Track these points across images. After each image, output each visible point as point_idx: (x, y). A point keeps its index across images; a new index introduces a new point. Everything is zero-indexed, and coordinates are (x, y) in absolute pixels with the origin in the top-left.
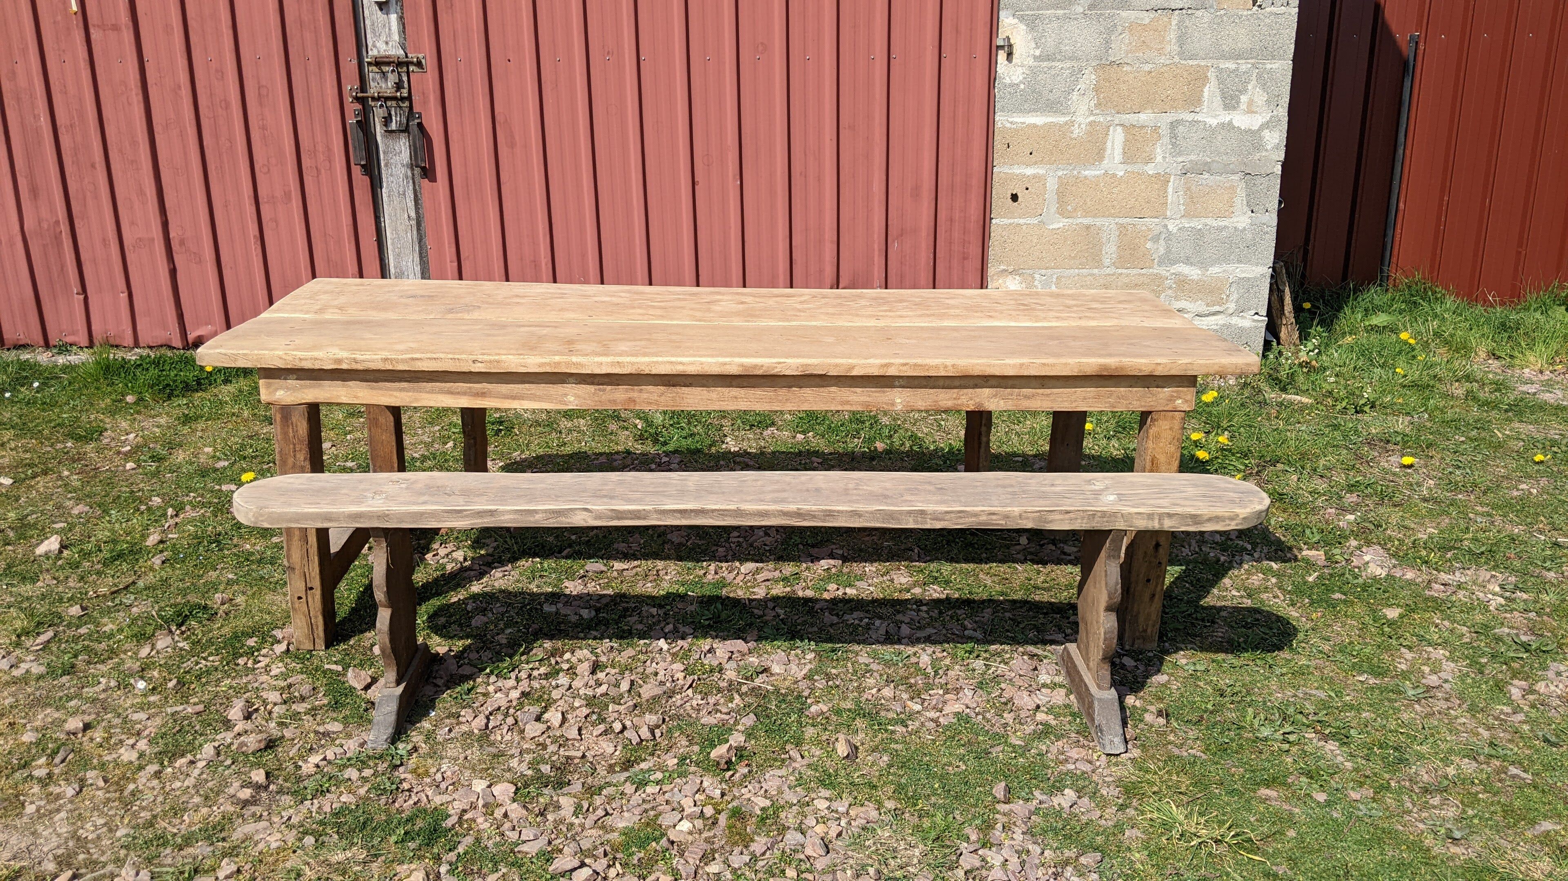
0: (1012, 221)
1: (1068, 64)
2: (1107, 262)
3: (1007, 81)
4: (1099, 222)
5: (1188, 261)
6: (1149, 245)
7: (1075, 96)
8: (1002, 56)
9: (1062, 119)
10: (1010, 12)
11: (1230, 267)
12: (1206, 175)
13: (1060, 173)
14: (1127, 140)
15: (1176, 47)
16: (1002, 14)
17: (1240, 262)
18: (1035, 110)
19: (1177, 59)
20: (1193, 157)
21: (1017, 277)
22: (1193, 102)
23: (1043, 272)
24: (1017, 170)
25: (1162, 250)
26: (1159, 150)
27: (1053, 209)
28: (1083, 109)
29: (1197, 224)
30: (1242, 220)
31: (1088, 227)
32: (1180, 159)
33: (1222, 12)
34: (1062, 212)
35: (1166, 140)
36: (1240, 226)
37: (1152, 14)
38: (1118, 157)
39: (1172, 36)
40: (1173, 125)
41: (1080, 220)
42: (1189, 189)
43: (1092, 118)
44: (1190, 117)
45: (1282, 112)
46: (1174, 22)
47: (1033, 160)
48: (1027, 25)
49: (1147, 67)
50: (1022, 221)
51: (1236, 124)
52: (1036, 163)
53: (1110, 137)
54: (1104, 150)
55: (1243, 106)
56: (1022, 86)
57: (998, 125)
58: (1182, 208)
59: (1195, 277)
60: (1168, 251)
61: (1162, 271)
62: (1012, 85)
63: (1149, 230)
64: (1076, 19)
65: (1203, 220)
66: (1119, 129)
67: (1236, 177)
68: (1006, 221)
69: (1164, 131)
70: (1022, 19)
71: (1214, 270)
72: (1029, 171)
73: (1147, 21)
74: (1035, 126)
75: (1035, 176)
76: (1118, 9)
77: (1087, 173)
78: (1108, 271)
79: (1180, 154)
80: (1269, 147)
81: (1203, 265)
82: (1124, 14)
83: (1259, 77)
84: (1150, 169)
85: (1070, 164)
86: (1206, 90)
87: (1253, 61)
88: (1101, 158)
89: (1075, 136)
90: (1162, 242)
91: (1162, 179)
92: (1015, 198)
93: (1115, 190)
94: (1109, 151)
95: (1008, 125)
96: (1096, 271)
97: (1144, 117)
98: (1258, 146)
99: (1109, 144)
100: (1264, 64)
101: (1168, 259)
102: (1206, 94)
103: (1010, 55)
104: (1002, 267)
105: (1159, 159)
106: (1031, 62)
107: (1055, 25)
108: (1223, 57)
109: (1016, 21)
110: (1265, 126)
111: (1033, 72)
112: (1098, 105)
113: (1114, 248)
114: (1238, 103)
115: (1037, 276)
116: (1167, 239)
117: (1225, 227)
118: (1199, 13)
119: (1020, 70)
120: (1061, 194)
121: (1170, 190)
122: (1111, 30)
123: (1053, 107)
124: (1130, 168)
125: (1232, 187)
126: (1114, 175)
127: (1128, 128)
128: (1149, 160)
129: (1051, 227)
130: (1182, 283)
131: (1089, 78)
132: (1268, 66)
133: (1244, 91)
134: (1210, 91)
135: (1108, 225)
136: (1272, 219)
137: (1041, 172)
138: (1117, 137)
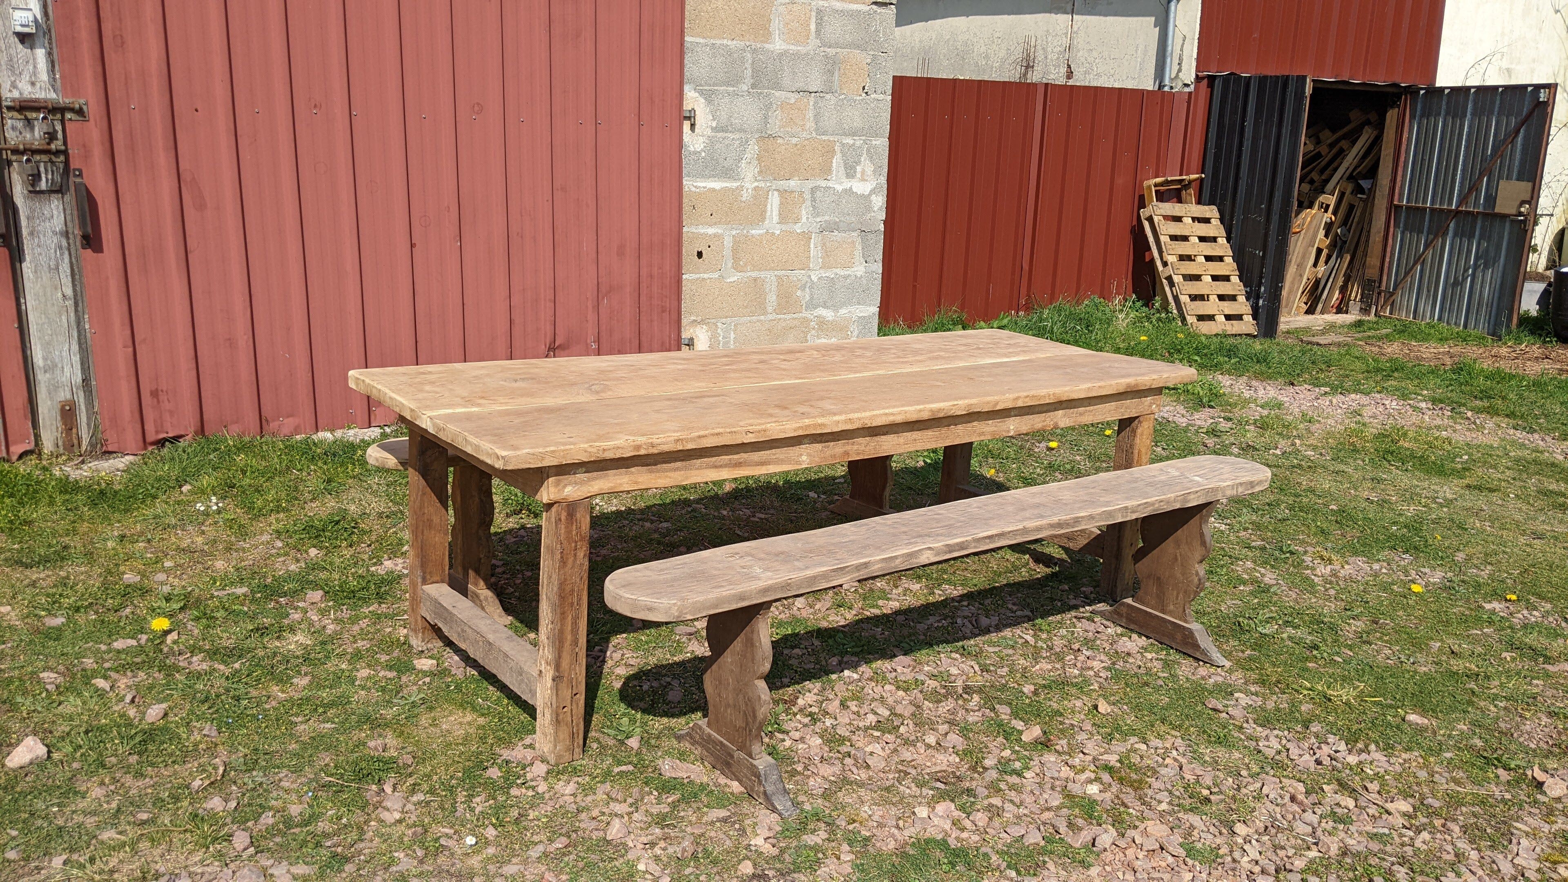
0: (698, 276)
1: (737, 136)
2: (770, 309)
3: (692, 149)
4: (763, 274)
5: (825, 307)
6: (799, 293)
7: (743, 164)
8: (686, 125)
9: (735, 185)
10: (692, 86)
11: (852, 309)
12: (836, 233)
13: (734, 232)
14: (781, 203)
15: (813, 124)
16: (686, 88)
17: (859, 304)
18: (714, 176)
19: (814, 134)
20: (827, 218)
21: (704, 327)
22: (826, 171)
23: (724, 320)
24: (702, 230)
25: (808, 298)
26: (804, 212)
27: (730, 265)
28: (750, 176)
29: (830, 274)
30: (859, 270)
31: (755, 280)
32: (818, 220)
33: (843, 96)
34: (736, 268)
35: (809, 203)
36: (859, 274)
37: (796, 96)
38: (776, 219)
39: (810, 114)
40: (813, 190)
41: (749, 274)
42: (824, 244)
43: (756, 184)
44: (823, 184)
45: (883, 180)
46: (812, 103)
47: (714, 220)
48: (705, 99)
49: (794, 140)
50: (706, 276)
51: (854, 190)
52: (715, 224)
53: (770, 201)
54: (765, 211)
55: (859, 175)
56: (703, 154)
57: (686, 189)
58: (820, 260)
59: (830, 318)
60: (812, 298)
61: (806, 314)
62: (695, 153)
63: (799, 280)
64: (742, 96)
65: (835, 270)
66: (776, 193)
67: (855, 234)
68: (694, 276)
69: (807, 196)
70: (701, 92)
71: (843, 311)
72: (711, 231)
73: (792, 101)
74: (714, 190)
75: (715, 235)
76: (773, 89)
77: (753, 232)
78: (770, 317)
79: (818, 215)
80: (876, 209)
81: (835, 308)
82: (778, 94)
83: (868, 150)
84: (798, 228)
85: (741, 224)
86: (834, 161)
87: (864, 138)
88: (763, 219)
89: (744, 199)
90: (807, 289)
91: (806, 237)
92: (700, 255)
93: (774, 247)
94: (768, 214)
95: (693, 189)
96: (762, 317)
97: (793, 183)
98: (869, 208)
99: (769, 206)
100: (871, 141)
101: (812, 305)
102: (834, 165)
103: (693, 126)
104: (693, 318)
105: (804, 219)
106: (709, 132)
107: (727, 100)
108: (845, 134)
109: (697, 94)
110: (873, 191)
111: (711, 141)
112: (760, 172)
113: (775, 297)
114: (855, 172)
115: (719, 325)
116: (811, 288)
117: (849, 275)
118: (828, 96)
119: (701, 139)
120: (735, 251)
121: (812, 246)
122: (768, 107)
123: (728, 173)
124: (784, 227)
125: (853, 242)
126: (773, 234)
127: (782, 193)
128: (797, 220)
129: (728, 280)
130: (822, 323)
131: (753, 148)
132: (874, 143)
133: (858, 163)
134: (837, 161)
135: (770, 277)
136: (878, 268)
137: (720, 231)
138: (774, 201)
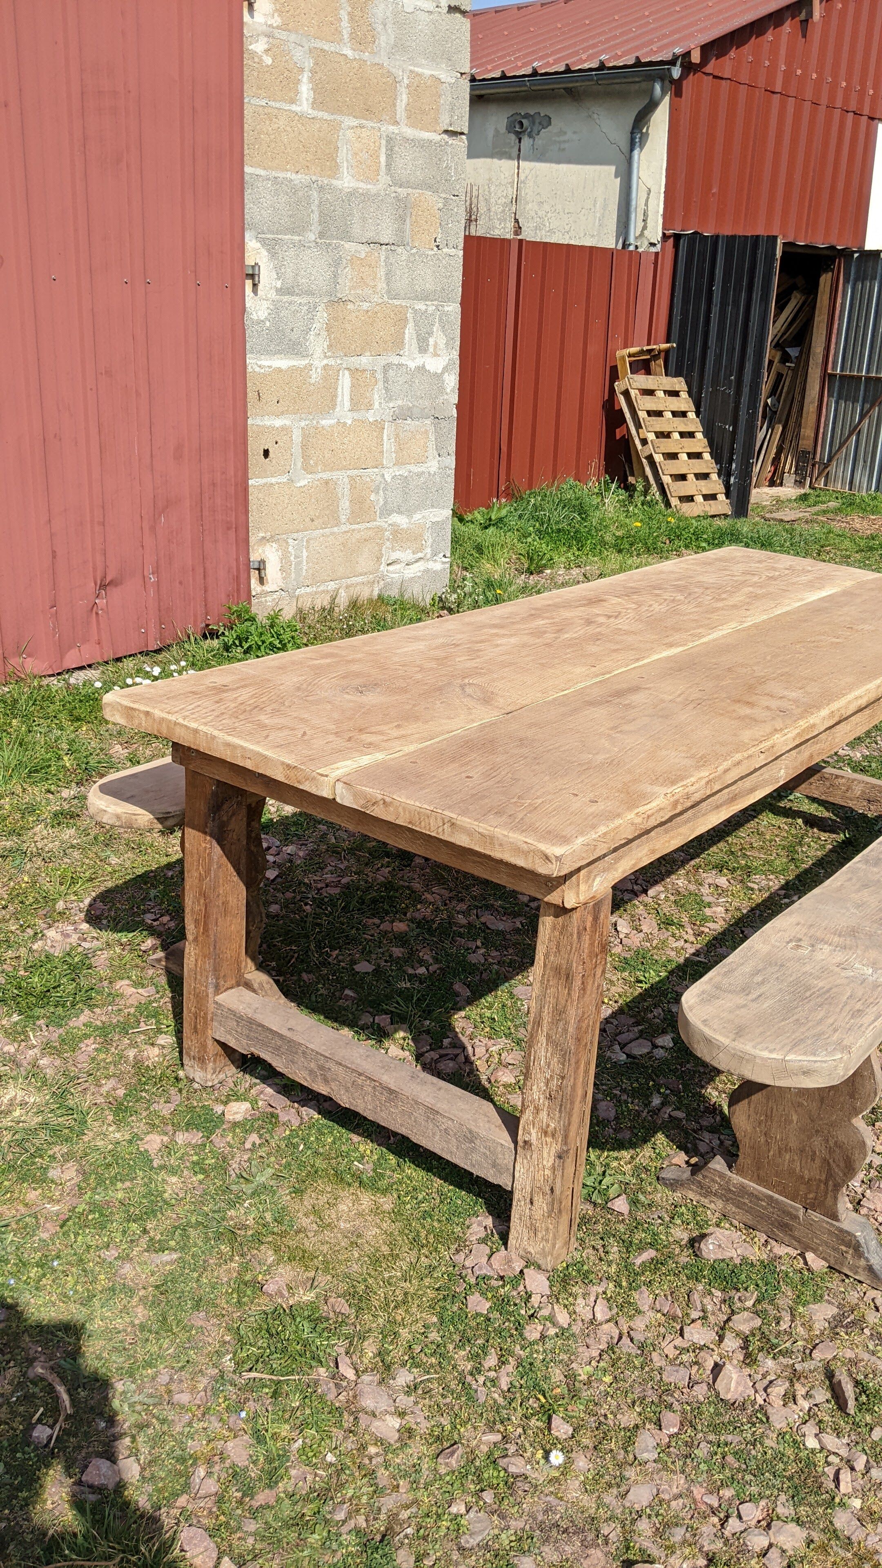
0: (264, 481)
1: (304, 300)
2: (343, 518)
3: (254, 317)
4: (335, 475)
5: (400, 512)
6: (373, 497)
7: (311, 337)
8: (249, 283)
9: (303, 363)
10: (253, 233)
11: (426, 513)
12: (409, 421)
13: (303, 424)
14: (353, 386)
15: (384, 285)
16: (247, 235)
17: (433, 506)
18: (279, 352)
19: (386, 298)
20: (400, 402)
21: (274, 545)
22: (398, 344)
23: (295, 536)
24: (268, 421)
25: (382, 502)
26: (376, 396)
27: (299, 464)
28: (318, 352)
29: (403, 472)
30: (433, 465)
31: (327, 483)
32: (391, 405)
33: (414, 251)
34: (308, 469)
35: (380, 384)
36: (433, 470)
37: (365, 248)
38: (347, 405)
39: (382, 272)
40: (386, 368)
41: (320, 475)
42: (397, 435)
43: (325, 362)
44: (396, 360)
45: (455, 354)
46: (383, 258)
47: (280, 410)
48: (268, 251)
49: (365, 306)
50: (273, 480)
51: (427, 368)
52: (282, 413)
53: (340, 382)
54: (336, 396)
55: (431, 349)
56: (268, 324)
57: (249, 369)
58: (394, 455)
59: (405, 526)
60: (386, 503)
61: (380, 522)
62: (259, 322)
63: (372, 481)
64: (309, 247)
65: (409, 467)
66: (347, 373)
67: (428, 422)
68: (261, 481)
69: (380, 376)
70: (264, 242)
71: (417, 516)
72: (278, 423)
73: (363, 255)
74: (279, 370)
75: (283, 428)
76: (342, 239)
77: (323, 422)
78: (344, 528)
79: (391, 399)
80: (448, 391)
81: (410, 513)
82: (347, 245)
83: (440, 319)
84: (371, 416)
85: (310, 413)
86: (407, 331)
87: (436, 303)
88: (334, 407)
89: (312, 381)
90: (381, 492)
91: (379, 426)
92: (266, 453)
93: (346, 441)
94: (339, 399)
95: (257, 369)
96: (335, 529)
97: (365, 361)
98: (441, 390)
99: (340, 390)
100: (442, 306)
101: (386, 511)
102: (407, 336)
103: (255, 285)
104: (261, 535)
105: (376, 405)
106: (273, 295)
107: (292, 252)
108: (417, 298)
109: (258, 245)
110: (445, 369)
111: (276, 308)
112: (330, 346)
113: (348, 504)
114: (428, 345)
115: (290, 541)
116: (385, 489)
117: (423, 473)
118: (400, 250)
119: (265, 304)
120: (304, 447)
121: (385, 438)
122: (337, 263)
123: (295, 348)
124: (356, 415)
125: (426, 432)
126: (345, 424)
127: (355, 372)
128: (369, 407)
129: (298, 485)
130: (396, 531)
131: (322, 315)
132: (446, 309)
133: (430, 334)
134: (409, 332)
135: (342, 477)
136: (451, 462)
137: (288, 422)
138: (345, 381)
